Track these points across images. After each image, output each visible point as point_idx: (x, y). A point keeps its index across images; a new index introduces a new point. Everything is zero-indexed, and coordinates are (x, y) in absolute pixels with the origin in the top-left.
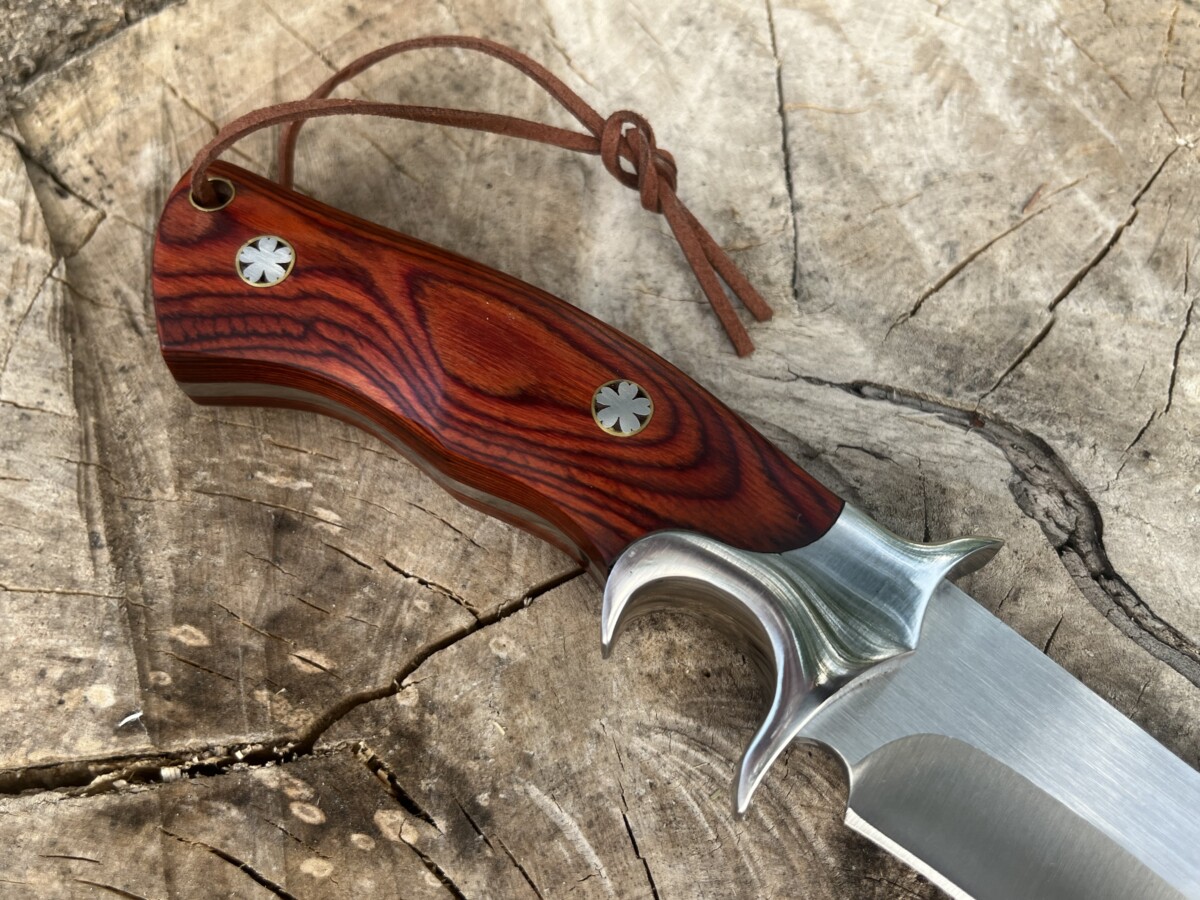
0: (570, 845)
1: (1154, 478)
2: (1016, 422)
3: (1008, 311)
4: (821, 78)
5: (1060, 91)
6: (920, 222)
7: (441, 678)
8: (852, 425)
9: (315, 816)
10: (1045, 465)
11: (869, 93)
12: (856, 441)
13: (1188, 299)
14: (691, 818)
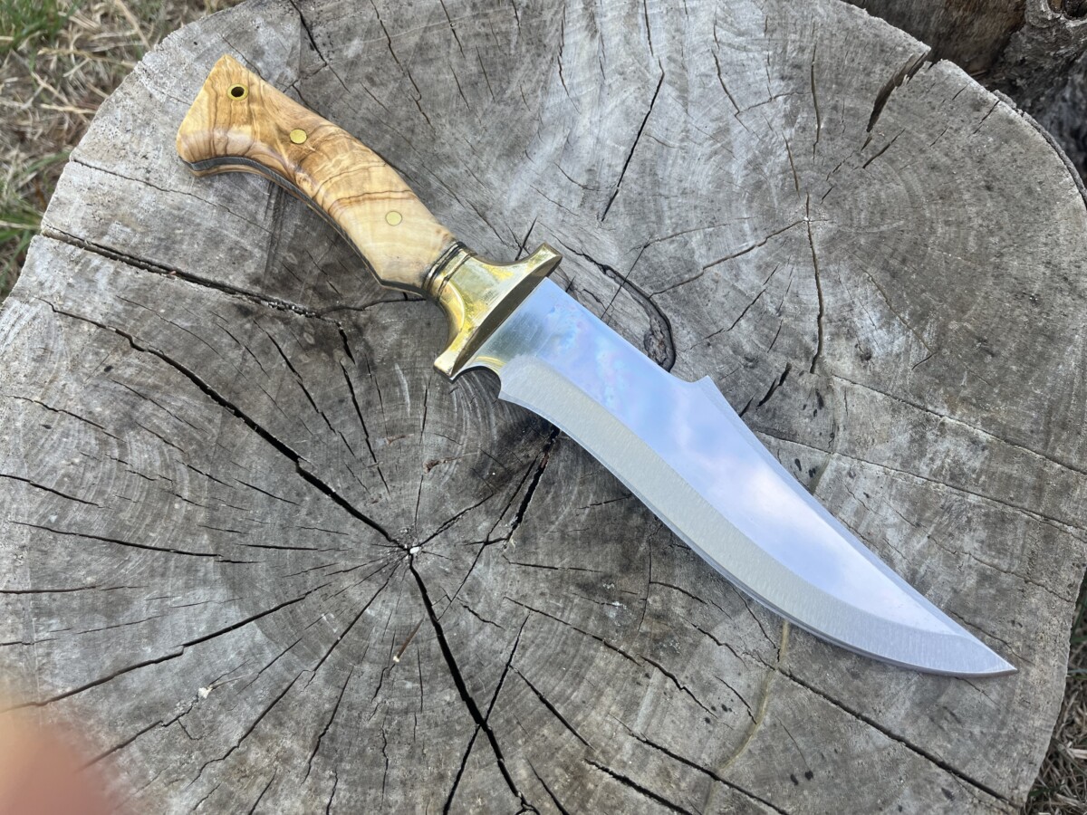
0: (401, 391)
1: (705, 355)
2: (663, 310)
3: (685, 261)
4: (665, 125)
5: (768, 174)
6: (670, 208)
7: (381, 313)
8: (594, 283)
9: (311, 341)
10: (666, 333)
11: (682, 140)
12: (592, 290)
13: (764, 288)
14: (452, 402)
